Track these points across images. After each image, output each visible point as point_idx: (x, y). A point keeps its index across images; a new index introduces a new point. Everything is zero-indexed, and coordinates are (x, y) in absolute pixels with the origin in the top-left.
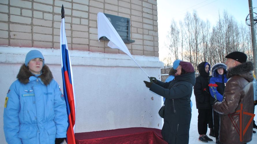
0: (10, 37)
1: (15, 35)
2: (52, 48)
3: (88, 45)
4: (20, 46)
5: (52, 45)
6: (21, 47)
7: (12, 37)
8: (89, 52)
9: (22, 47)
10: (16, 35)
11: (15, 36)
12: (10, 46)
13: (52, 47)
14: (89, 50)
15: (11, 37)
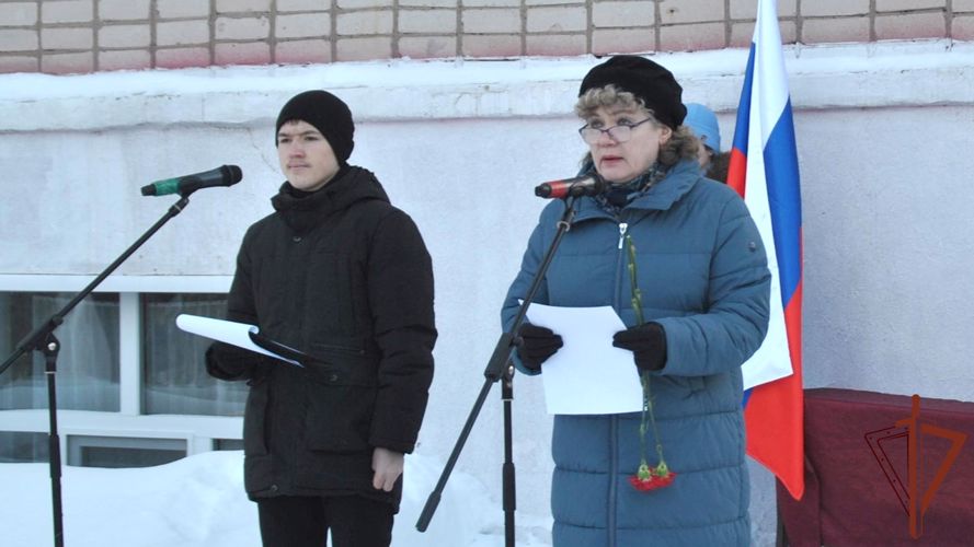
0: (660, 19)
1: (672, 11)
2: (795, 43)
3: (944, 10)
4: (689, 48)
5: (794, 32)
6: (691, 51)
7: (666, 19)
8: (947, 41)
9: (696, 50)
10: (678, 11)
11: (675, 14)
12: (659, 50)
13: (794, 39)
14: (949, 35)
15: (664, 21)
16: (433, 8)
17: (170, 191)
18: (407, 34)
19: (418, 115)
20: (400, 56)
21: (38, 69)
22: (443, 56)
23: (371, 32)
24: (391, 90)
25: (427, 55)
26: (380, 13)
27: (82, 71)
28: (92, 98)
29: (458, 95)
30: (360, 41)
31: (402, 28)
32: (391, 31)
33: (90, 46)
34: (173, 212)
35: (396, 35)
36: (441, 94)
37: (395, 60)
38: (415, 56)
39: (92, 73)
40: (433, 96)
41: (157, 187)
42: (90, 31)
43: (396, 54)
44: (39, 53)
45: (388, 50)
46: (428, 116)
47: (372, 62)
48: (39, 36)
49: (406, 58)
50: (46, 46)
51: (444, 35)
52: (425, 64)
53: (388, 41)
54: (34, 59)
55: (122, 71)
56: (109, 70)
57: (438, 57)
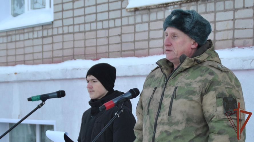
16: (246, 29)
17: (38, 100)
18: (237, 39)
19: (238, 68)
20: (235, 47)
21: (134, 55)
22: (248, 46)
23: (226, 39)
24: (230, 59)
25: (243, 46)
26: (229, 31)
27: (145, 56)
28: (146, 65)
29: (251, 61)
30: (222, 42)
31: (236, 36)
32: (232, 38)
33: (147, 47)
34: (39, 107)
35: (234, 39)
36: (246, 60)
37: (233, 48)
38: (240, 47)
39: (148, 56)
40: (244, 61)
41: (32, 98)
42: (147, 42)
43: (234, 46)
44: (134, 50)
45: (231, 44)
46: (241, 69)
47: (226, 49)
48: (134, 44)
49: (237, 47)
50: (136, 48)
51: (249, 38)
52: (243, 49)
53: (231, 42)
54: (133, 52)
55: (156, 55)
56: (152, 55)
57: (247, 46)
